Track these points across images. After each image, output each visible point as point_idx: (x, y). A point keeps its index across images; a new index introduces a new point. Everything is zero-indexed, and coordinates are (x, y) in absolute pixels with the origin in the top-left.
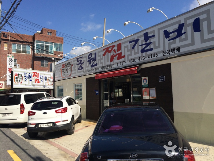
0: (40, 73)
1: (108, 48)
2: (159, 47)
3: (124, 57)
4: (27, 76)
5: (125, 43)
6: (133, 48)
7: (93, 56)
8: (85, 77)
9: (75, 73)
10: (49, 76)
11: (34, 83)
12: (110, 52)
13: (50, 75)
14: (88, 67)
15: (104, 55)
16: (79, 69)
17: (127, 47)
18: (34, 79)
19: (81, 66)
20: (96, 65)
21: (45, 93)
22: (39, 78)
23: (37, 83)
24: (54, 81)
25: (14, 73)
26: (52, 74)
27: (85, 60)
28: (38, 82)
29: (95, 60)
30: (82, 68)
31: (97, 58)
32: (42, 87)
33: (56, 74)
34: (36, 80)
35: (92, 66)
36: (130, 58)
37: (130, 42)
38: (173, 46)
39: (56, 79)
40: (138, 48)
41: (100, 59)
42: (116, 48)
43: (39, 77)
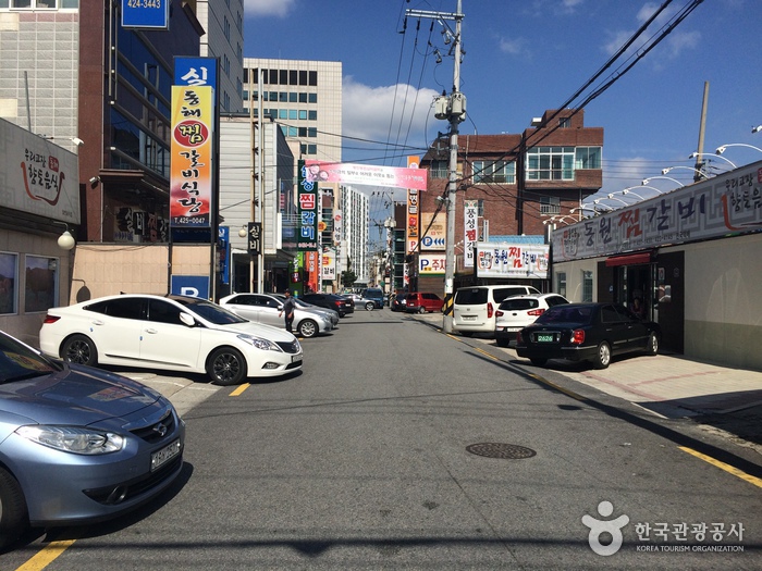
0: (523, 247)
1: (624, 214)
2: (673, 225)
3: (641, 232)
4: (500, 254)
5: (643, 209)
6: (651, 220)
7: (607, 224)
8: (595, 261)
9: (582, 251)
10: (541, 253)
11: (513, 269)
12: (626, 220)
13: (544, 250)
14: (599, 241)
15: (620, 224)
16: (588, 244)
17: (644, 217)
18: (511, 260)
19: (590, 239)
20: (610, 240)
21: (527, 287)
22: (521, 258)
23: (517, 268)
24: (551, 263)
25: (479, 251)
26: (547, 248)
27: (596, 227)
28: (520, 266)
29: (609, 231)
30: (592, 243)
31: (612, 228)
32: (524, 276)
33: (554, 249)
34: (515, 262)
35: (605, 242)
36: (648, 235)
37: (648, 210)
38: (685, 227)
39: (555, 259)
40: (656, 222)
41: (616, 231)
42: (633, 216)
43: (521, 255)
